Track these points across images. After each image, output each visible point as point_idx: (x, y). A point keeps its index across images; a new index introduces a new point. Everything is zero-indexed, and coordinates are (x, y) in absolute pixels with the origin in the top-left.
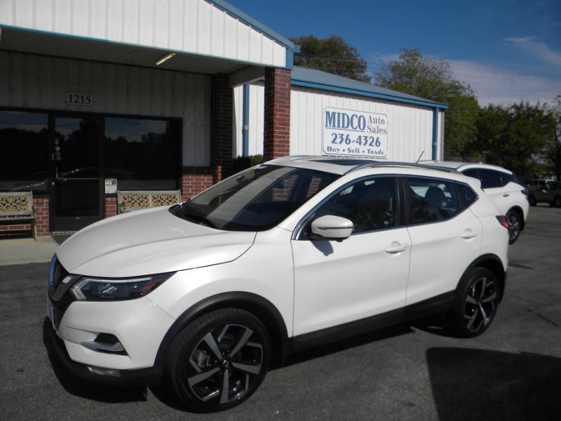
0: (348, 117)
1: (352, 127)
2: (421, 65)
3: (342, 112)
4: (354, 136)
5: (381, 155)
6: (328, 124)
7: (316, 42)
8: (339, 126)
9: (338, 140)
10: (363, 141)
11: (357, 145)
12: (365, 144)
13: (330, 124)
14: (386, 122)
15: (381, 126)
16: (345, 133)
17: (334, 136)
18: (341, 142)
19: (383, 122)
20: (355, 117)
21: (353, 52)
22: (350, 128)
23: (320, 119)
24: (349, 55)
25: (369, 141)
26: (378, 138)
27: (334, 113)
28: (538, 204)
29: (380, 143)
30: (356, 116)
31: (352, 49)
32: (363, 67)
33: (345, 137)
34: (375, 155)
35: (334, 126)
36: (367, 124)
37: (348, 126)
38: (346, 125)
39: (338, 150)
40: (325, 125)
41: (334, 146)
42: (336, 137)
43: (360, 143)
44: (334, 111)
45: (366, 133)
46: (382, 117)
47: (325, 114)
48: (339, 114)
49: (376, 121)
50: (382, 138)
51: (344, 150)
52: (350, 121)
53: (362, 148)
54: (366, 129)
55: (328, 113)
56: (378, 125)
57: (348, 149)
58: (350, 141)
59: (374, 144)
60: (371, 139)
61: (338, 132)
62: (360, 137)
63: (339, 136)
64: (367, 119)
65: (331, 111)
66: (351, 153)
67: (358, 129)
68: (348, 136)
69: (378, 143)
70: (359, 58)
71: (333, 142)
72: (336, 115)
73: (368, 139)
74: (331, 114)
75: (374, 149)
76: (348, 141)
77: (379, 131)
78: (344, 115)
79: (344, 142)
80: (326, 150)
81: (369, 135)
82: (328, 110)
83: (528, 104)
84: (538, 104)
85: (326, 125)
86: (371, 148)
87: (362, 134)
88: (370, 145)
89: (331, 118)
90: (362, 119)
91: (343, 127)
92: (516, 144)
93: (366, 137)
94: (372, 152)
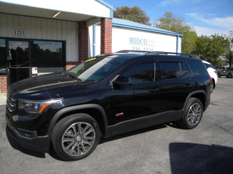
1: (141, 44)
2: (173, 18)
6: (131, 43)
7: (128, 9)
8: (135, 44)
9: (135, 49)
10: (146, 50)
15: (154, 44)
16: (138, 46)
17: (133, 48)
21: (144, 13)
24: (142, 14)
27: (133, 38)
28: (222, 77)
30: (143, 39)
31: (143, 12)
32: (148, 19)
33: (138, 48)
35: (133, 44)
36: (147, 43)
38: (138, 43)
46: (154, 40)
48: (135, 39)
52: (140, 41)
54: (147, 45)
55: (130, 38)
56: (152, 43)
60: (150, 49)
61: (135, 46)
62: (144, 48)
70: (147, 16)
74: (132, 38)
77: (153, 46)
78: (137, 39)
83: (218, 35)
84: (222, 34)
85: (130, 43)
89: (132, 40)
90: (145, 41)
92: (213, 52)
93: (147, 48)
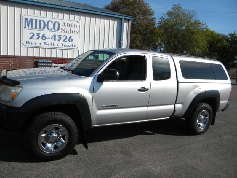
0: (44, 22)
1: (48, 28)
3: (38, 18)
5: (73, 48)
8: (36, 28)
9: (36, 37)
10: (57, 38)
11: (53, 41)
12: (59, 40)
13: (28, 27)
14: (78, 26)
15: (73, 29)
16: (41, 33)
17: (32, 34)
18: (38, 39)
19: (75, 26)
20: (50, 23)
22: (46, 29)
25: (63, 38)
26: (71, 37)
27: (32, 20)
29: (72, 40)
30: (52, 22)
33: (41, 35)
34: (68, 47)
35: (32, 27)
36: (61, 27)
37: (44, 28)
38: (42, 27)
39: (35, 44)
41: (31, 41)
42: (34, 35)
43: (55, 39)
44: (32, 18)
45: (61, 33)
46: (74, 23)
47: (24, 19)
48: (36, 20)
49: (68, 25)
50: (74, 36)
51: (40, 44)
52: (46, 25)
53: (56, 43)
54: (60, 30)
56: (71, 28)
57: (44, 43)
58: (46, 38)
59: (67, 40)
60: (65, 37)
61: (35, 32)
62: (55, 36)
63: (36, 35)
64: (61, 24)
65: (29, 18)
66: (47, 46)
67: (53, 30)
68: (44, 34)
69: (71, 40)
71: (31, 38)
72: (34, 21)
73: (62, 37)
74: (29, 20)
75: (67, 43)
76: (44, 37)
77: (72, 32)
78: (40, 21)
79: (41, 38)
80: (24, 43)
81: (63, 34)
82: (26, 17)
85: (25, 27)
86: (65, 43)
87: (56, 34)
88: (64, 41)
89: (29, 23)
90: (57, 24)
91: (40, 28)
93: (60, 36)
94: (65, 46)
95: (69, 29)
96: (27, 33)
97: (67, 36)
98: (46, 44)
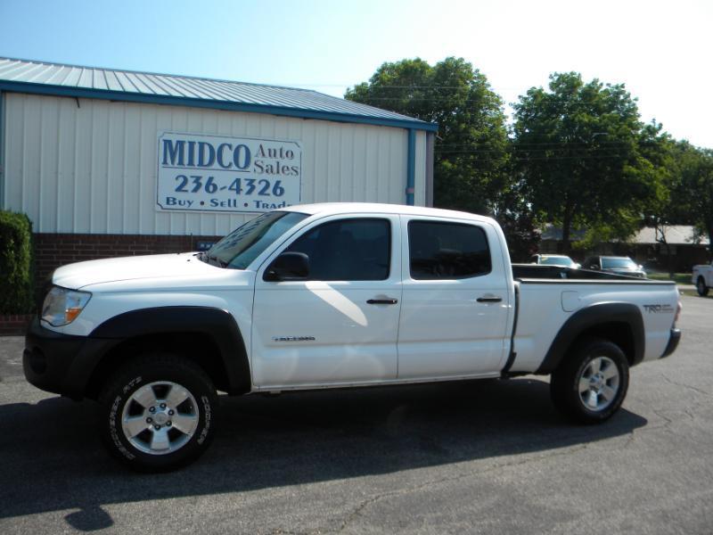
0: (211, 148)
1: (220, 162)
3: (197, 139)
4: (224, 178)
6: (169, 160)
8: (191, 163)
9: (191, 186)
10: (245, 187)
11: (233, 195)
12: (249, 192)
13: (173, 162)
14: (296, 154)
15: (285, 162)
16: (205, 175)
17: (181, 180)
18: (195, 190)
19: (290, 154)
20: (226, 149)
22: (216, 165)
23: (151, 151)
25: (259, 188)
26: (278, 182)
27: (181, 143)
29: (282, 191)
30: (230, 146)
33: (204, 182)
35: (181, 162)
36: (253, 159)
37: (211, 162)
38: (206, 160)
39: (190, 204)
40: (162, 160)
41: (180, 196)
42: (185, 181)
43: (238, 190)
44: (181, 138)
45: (253, 173)
46: (287, 147)
47: (162, 144)
48: (192, 144)
49: (272, 153)
50: (288, 182)
51: (202, 203)
52: (217, 155)
53: (242, 199)
54: (252, 166)
55: (168, 143)
56: (279, 159)
57: (212, 201)
58: (215, 187)
59: (270, 191)
60: (264, 184)
61: (189, 173)
62: (238, 181)
63: (191, 181)
64: (254, 150)
65: (174, 139)
66: (219, 208)
67: (234, 167)
68: (211, 179)
69: (278, 189)
71: (179, 189)
72: (186, 147)
73: (255, 184)
74: (174, 143)
75: (270, 199)
76: (211, 186)
77: (281, 169)
78: (202, 145)
79: (203, 188)
80: (163, 202)
81: (257, 176)
82: (167, 137)
85: (165, 162)
86: (264, 199)
87: (243, 176)
88: (262, 193)
89: (173, 151)
90: (242, 152)
91: (201, 163)
93: (252, 181)
94: (265, 206)
95: (272, 162)
96: (169, 178)
97: (269, 181)
98: (217, 204)
